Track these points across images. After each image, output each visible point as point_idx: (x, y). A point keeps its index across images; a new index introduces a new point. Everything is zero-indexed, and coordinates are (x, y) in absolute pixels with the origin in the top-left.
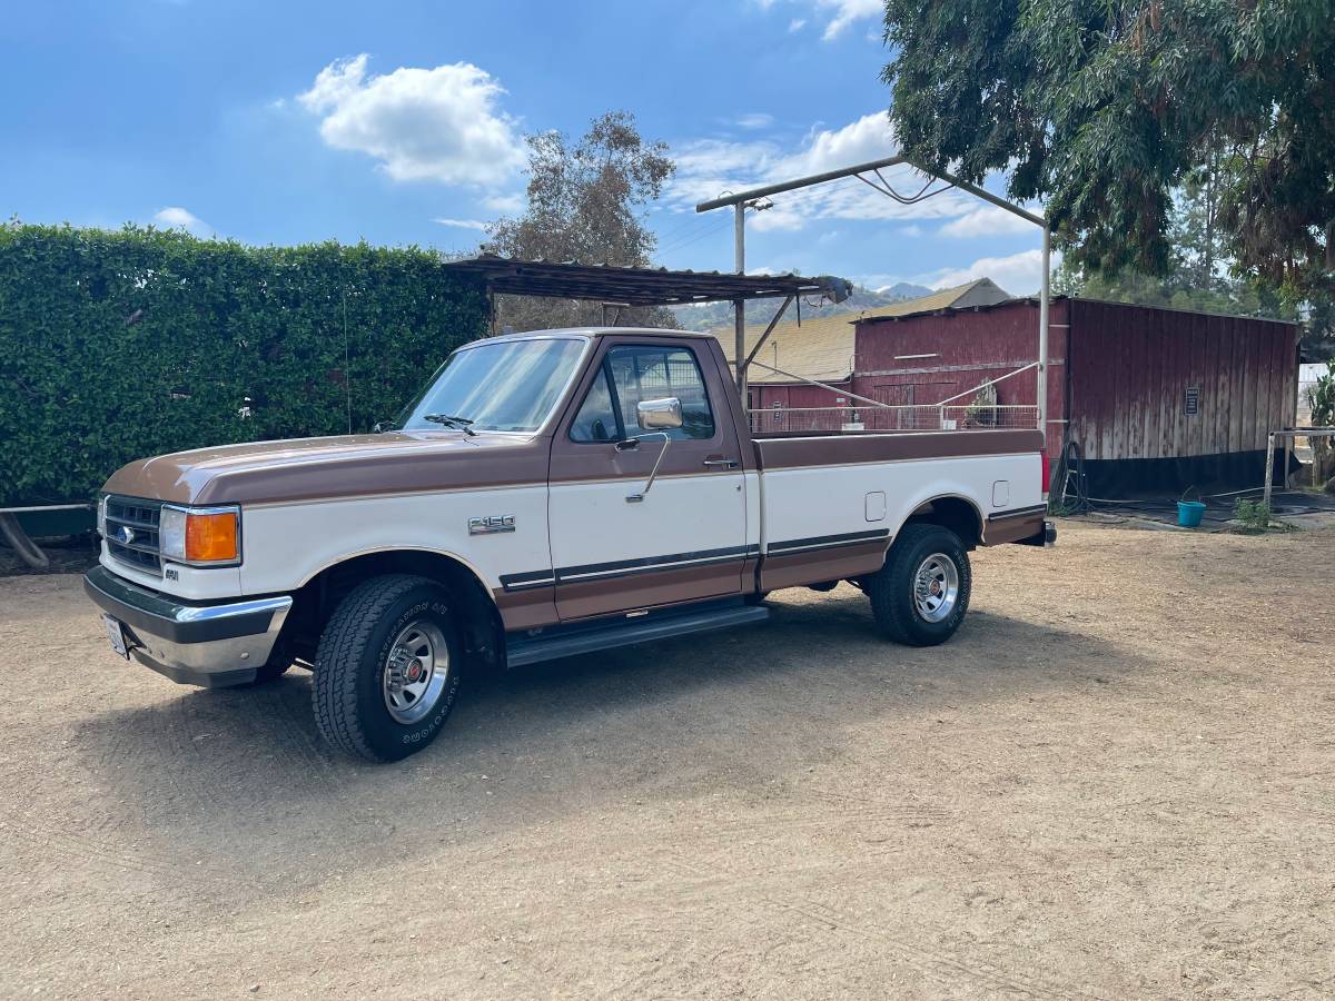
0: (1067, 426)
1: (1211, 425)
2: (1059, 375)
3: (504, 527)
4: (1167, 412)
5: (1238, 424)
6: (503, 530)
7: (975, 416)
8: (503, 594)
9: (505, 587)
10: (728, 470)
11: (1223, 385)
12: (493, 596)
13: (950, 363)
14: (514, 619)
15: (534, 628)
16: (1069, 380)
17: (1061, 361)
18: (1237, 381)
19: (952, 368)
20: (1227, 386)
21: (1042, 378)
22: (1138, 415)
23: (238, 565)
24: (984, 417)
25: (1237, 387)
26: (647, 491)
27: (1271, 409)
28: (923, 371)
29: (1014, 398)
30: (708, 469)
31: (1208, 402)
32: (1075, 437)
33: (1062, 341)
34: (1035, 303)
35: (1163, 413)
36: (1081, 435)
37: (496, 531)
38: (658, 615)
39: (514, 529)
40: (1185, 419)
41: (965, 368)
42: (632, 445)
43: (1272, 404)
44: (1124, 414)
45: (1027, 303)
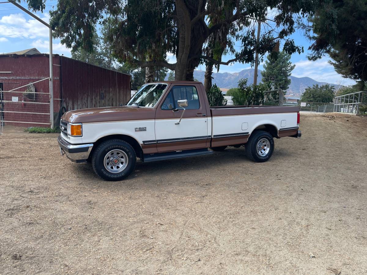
0: (61, 101)
1: (108, 103)
2: (57, 83)
3: (143, 129)
4: (95, 98)
5: (115, 103)
6: (143, 130)
7: (26, 96)
8: (144, 145)
9: (144, 143)
10: (203, 117)
11: (111, 91)
12: (141, 146)
13: (17, 76)
14: (146, 151)
15: (152, 153)
16: (61, 85)
17: (58, 78)
18: (115, 91)
19: (18, 78)
20: (112, 91)
21: (51, 84)
22: (86, 99)
23: (82, 136)
24: (30, 96)
25: (115, 93)
26: (180, 122)
27: (124, 100)
28: (6, 78)
29: (42, 90)
30: (197, 117)
31: (107, 96)
32: (65, 105)
33: (58, 71)
34: (47, 56)
35: (94, 99)
36: (67, 104)
37: (141, 131)
38: (184, 152)
39: (146, 130)
40: (100, 101)
41: (23, 78)
42: (177, 110)
43: (124, 98)
44: (81, 98)
45: (45, 55)
